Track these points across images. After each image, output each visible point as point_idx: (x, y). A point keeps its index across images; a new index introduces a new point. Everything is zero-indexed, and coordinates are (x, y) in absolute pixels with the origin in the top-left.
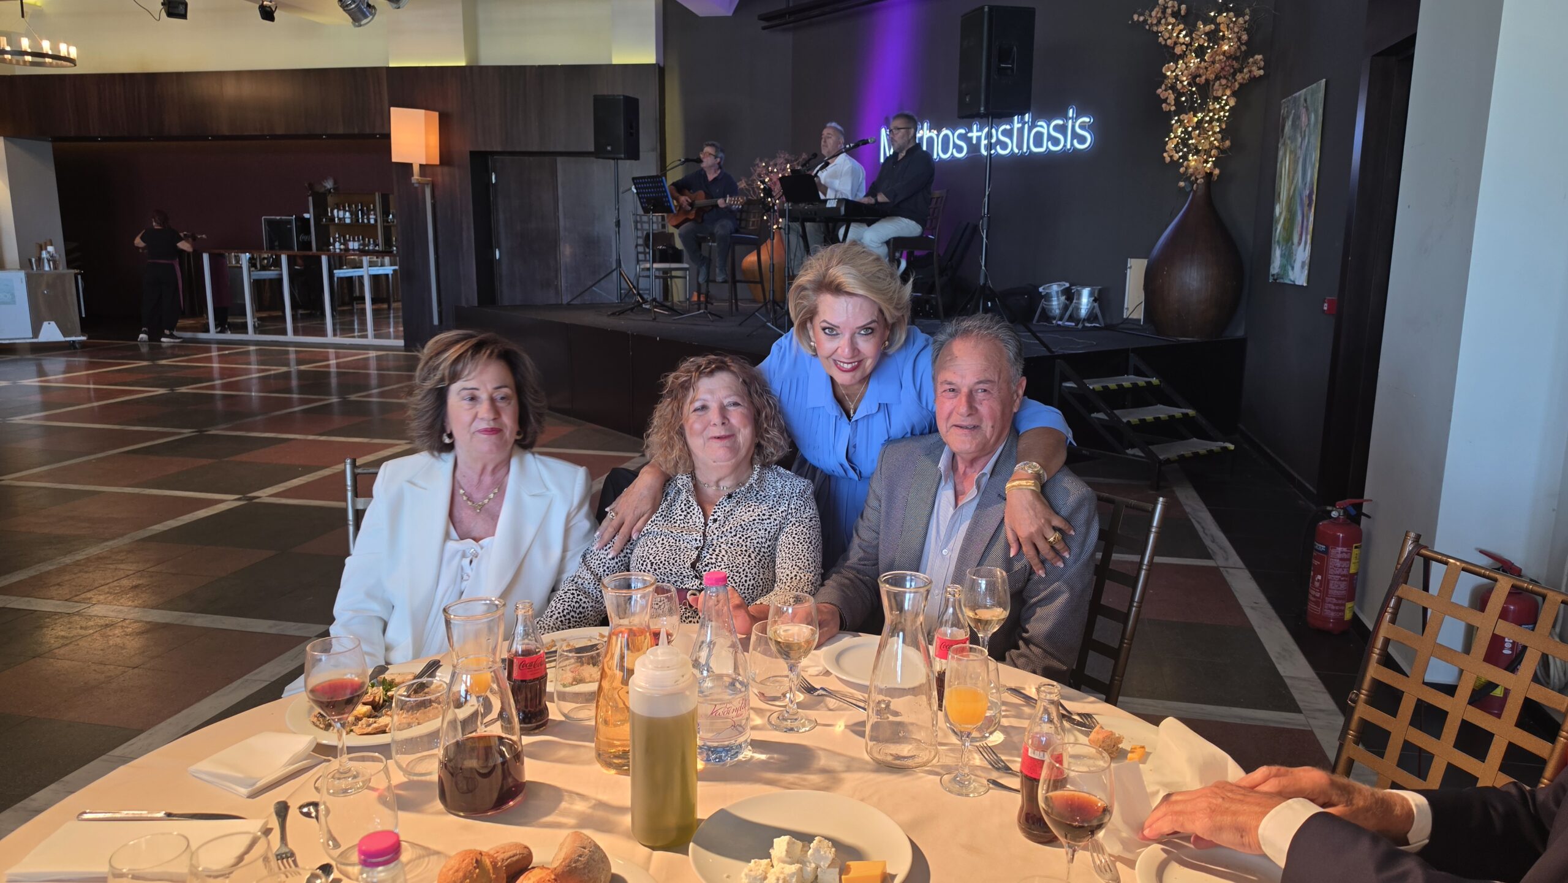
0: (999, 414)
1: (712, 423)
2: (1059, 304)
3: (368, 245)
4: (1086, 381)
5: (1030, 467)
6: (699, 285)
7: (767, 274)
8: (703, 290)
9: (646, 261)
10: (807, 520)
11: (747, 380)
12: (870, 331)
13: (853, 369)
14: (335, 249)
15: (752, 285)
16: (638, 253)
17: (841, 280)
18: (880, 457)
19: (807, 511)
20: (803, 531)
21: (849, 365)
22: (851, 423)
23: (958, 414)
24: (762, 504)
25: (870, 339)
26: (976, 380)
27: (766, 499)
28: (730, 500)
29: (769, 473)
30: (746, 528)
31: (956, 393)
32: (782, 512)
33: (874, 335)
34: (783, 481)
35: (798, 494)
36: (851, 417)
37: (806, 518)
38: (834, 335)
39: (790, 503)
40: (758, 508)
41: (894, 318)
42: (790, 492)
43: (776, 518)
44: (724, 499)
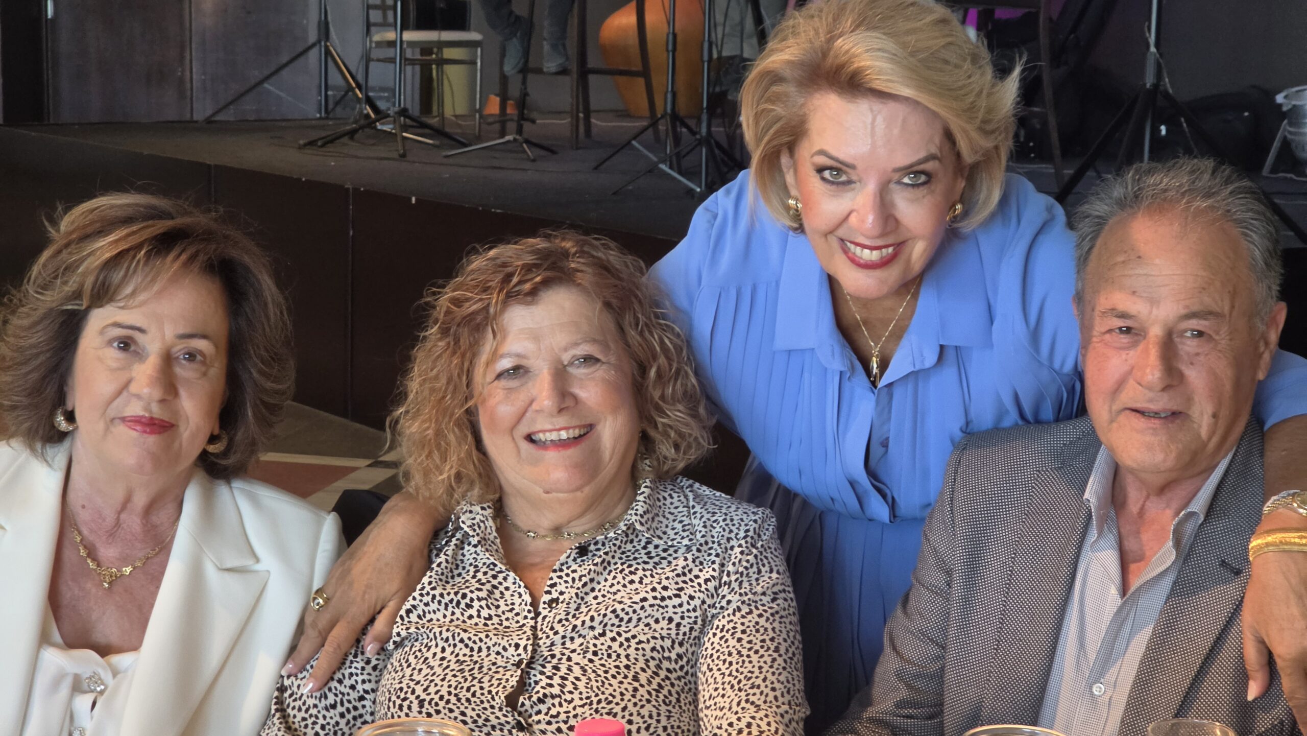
0: (1228, 387)
5: (1303, 503)
6: (503, 79)
7: (658, 55)
9: (384, 25)
10: (765, 599)
12: (923, 178)
13: (884, 263)
15: (622, 79)
16: (368, 7)
17: (863, 64)
18: (945, 474)
19: (766, 578)
20: (757, 623)
21: (875, 252)
22: (876, 391)
23: (1139, 384)
24: (661, 566)
25: (924, 197)
26: (1183, 312)
27: (670, 555)
28: (585, 558)
29: (672, 497)
30: (626, 618)
31: (1136, 338)
32: (707, 581)
33: (933, 187)
34: (708, 513)
35: (743, 542)
36: (875, 377)
37: (764, 594)
38: (843, 183)
39: (725, 562)
40: (652, 576)
41: (976, 152)
42: (725, 538)
43: (693, 594)
44: (572, 557)
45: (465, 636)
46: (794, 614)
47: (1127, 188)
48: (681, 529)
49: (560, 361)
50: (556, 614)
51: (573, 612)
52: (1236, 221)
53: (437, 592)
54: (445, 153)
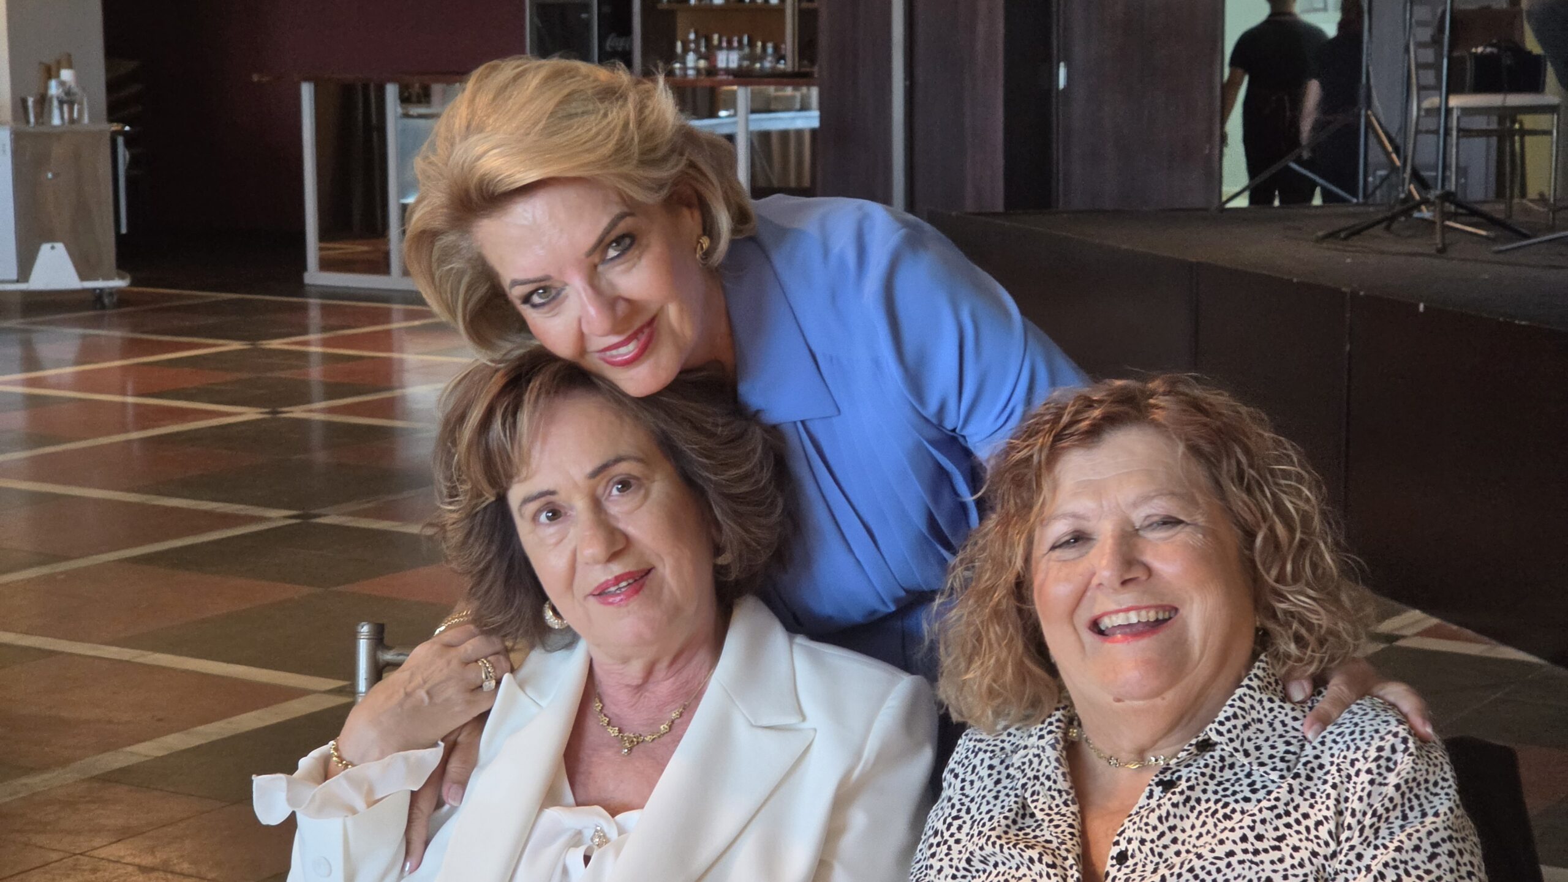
1: (1094, 580)
3: (762, 58)
9: (1428, 87)
10: (1419, 858)
14: (685, 68)
30: (1208, 879)
32: (1319, 823)
39: (1348, 795)
42: (1347, 761)
43: (1298, 844)
49: (1128, 521)
54: (1496, 248)
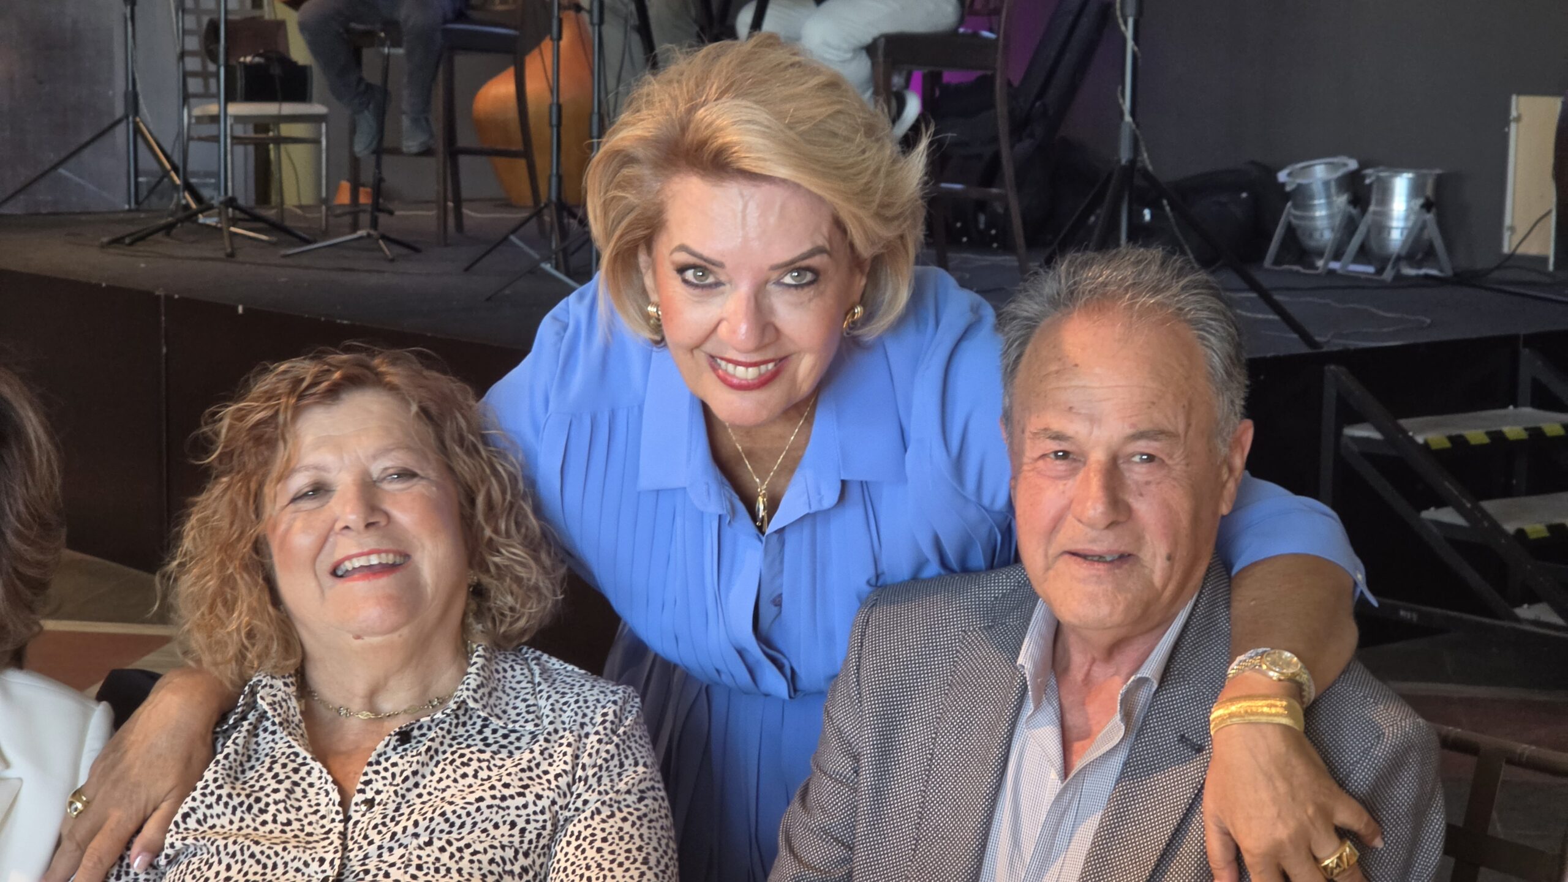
0: (1185, 521)
1: (339, 525)
2: (1331, 217)
4: (1404, 422)
5: (1274, 663)
6: (355, 162)
7: (541, 131)
8: (368, 174)
9: (207, 95)
10: (631, 799)
11: (433, 409)
12: (809, 276)
13: (763, 383)
15: (501, 161)
16: (186, 75)
17: (728, 139)
18: (851, 637)
19: (630, 772)
20: (621, 829)
21: (751, 370)
22: (764, 539)
23: (1080, 521)
24: (500, 756)
25: (810, 300)
26: (1129, 431)
27: (511, 743)
28: (407, 746)
29: (513, 670)
30: (458, 823)
31: (1074, 465)
32: (557, 776)
33: (822, 287)
34: (557, 692)
35: (600, 729)
36: (762, 521)
37: (628, 792)
38: (710, 286)
39: (579, 753)
40: (489, 769)
41: (873, 244)
42: (578, 723)
44: (391, 746)
45: (256, 849)
46: (666, 816)
47: (1060, 282)
48: (524, 710)
50: (371, 819)
51: (391, 814)
52: (1190, 321)
53: (224, 792)
54: (284, 252)
